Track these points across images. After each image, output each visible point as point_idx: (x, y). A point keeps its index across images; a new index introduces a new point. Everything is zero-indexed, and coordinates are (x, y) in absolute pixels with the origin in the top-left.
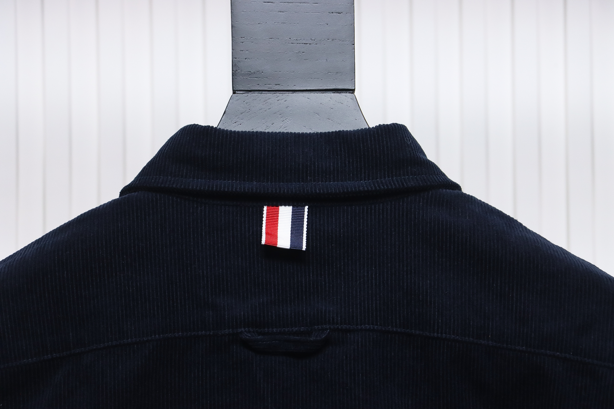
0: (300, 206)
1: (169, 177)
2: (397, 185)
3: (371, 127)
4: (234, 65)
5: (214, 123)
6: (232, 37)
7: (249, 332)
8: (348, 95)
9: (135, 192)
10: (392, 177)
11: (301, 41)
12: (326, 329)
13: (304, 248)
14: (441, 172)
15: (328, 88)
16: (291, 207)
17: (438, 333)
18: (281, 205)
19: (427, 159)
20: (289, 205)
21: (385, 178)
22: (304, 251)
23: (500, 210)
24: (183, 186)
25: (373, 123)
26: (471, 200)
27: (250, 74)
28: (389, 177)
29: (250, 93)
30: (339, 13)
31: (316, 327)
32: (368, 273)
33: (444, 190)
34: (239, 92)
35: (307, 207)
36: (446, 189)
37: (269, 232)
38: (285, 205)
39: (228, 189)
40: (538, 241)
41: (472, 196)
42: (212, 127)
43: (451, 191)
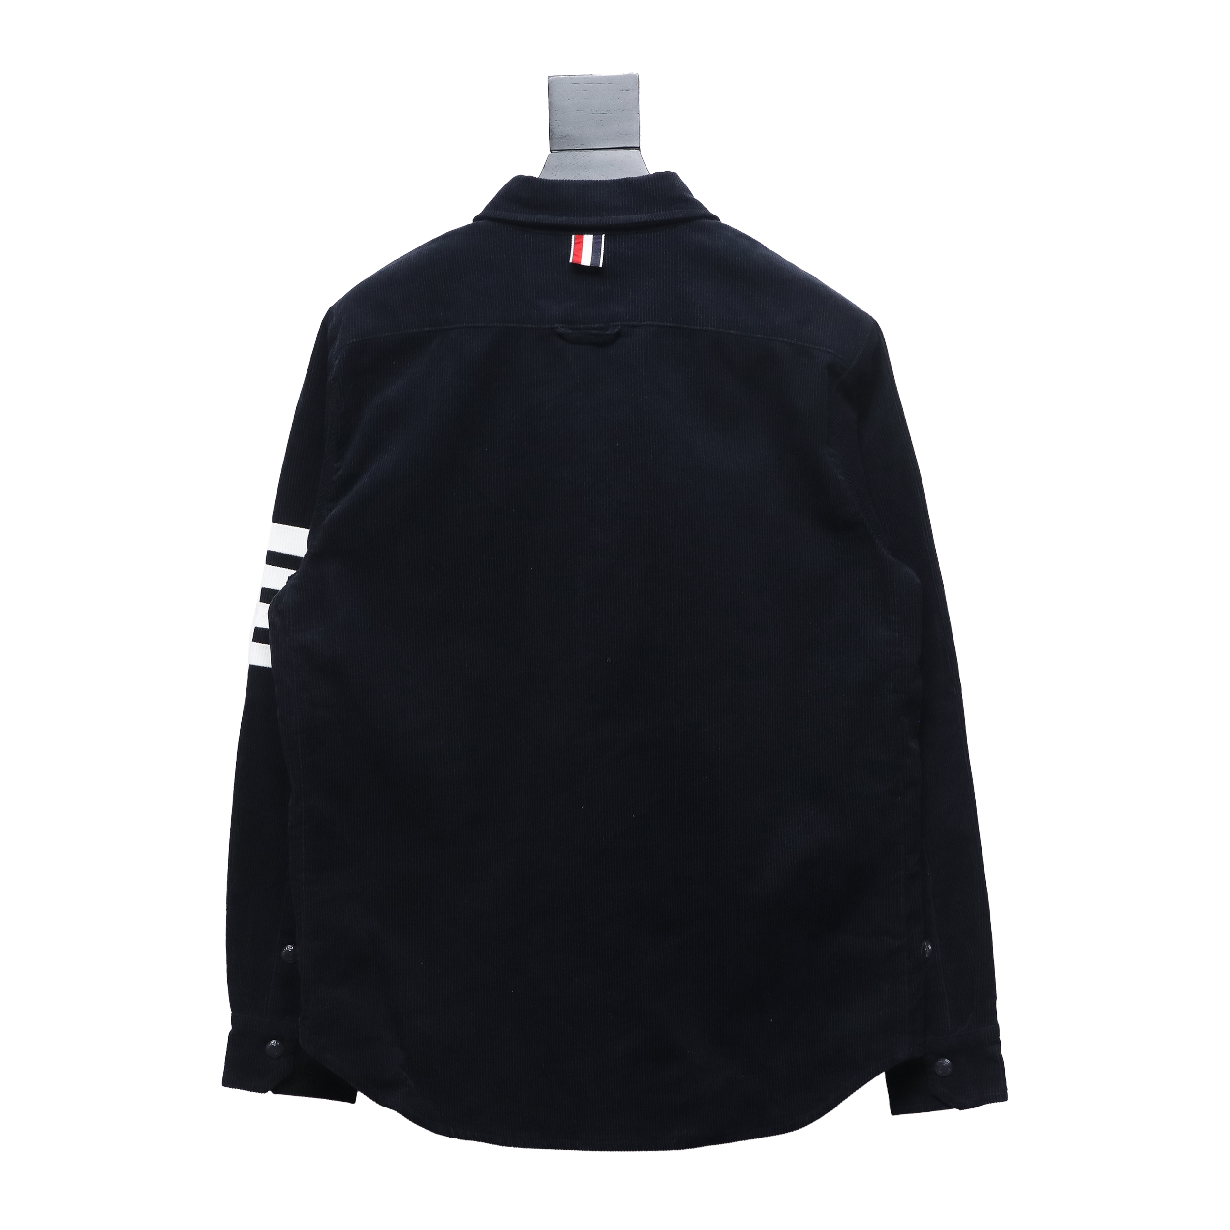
0: (598, 234)
1: (504, 212)
2: (663, 218)
3: (651, 173)
4: (550, 131)
5: (536, 174)
6: (549, 120)
7: (563, 327)
8: (635, 151)
9: (481, 220)
10: (666, 211)
11: (599, 112)
12: (619, 325)
13: (601, 265)
14: (704, 207)
15: (620, 146)
16: (592, 235)
17: (700, 326)
18: (585, 234)
19: (694, 198)
20: (591, 234)
21: (660, 212)
22: (600, 268)
23: (748, 235)
24: (513, 218)
25: (652, 172)
26: (726, 228)
27: (562, 137)
28: (663, 211)
29: (563, 152)
30: (627, 90)
31: (611, 324)
32: (649, 282)
33: (705, 220)
34: (554, 151)
35: (603, 235)
36: (707, 219)
37: (576, 253)
38: (588, 234)
39: (545, 222)
40: (773, 257)
41: (726, 225)
42: (535, 177)
43: (711, 221)
